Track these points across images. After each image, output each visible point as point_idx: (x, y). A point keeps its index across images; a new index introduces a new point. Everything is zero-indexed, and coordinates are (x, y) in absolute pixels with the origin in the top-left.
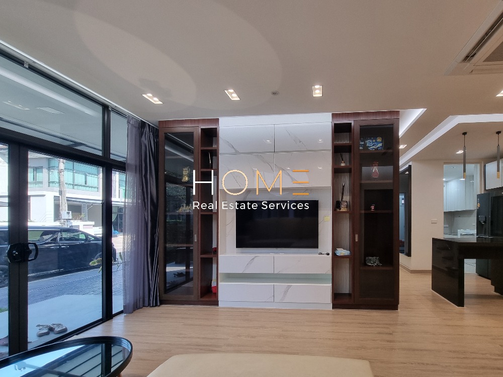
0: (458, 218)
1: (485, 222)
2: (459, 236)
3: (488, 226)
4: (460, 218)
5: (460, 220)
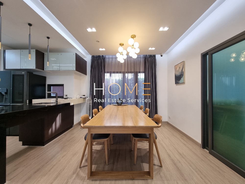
1: (6, 93)
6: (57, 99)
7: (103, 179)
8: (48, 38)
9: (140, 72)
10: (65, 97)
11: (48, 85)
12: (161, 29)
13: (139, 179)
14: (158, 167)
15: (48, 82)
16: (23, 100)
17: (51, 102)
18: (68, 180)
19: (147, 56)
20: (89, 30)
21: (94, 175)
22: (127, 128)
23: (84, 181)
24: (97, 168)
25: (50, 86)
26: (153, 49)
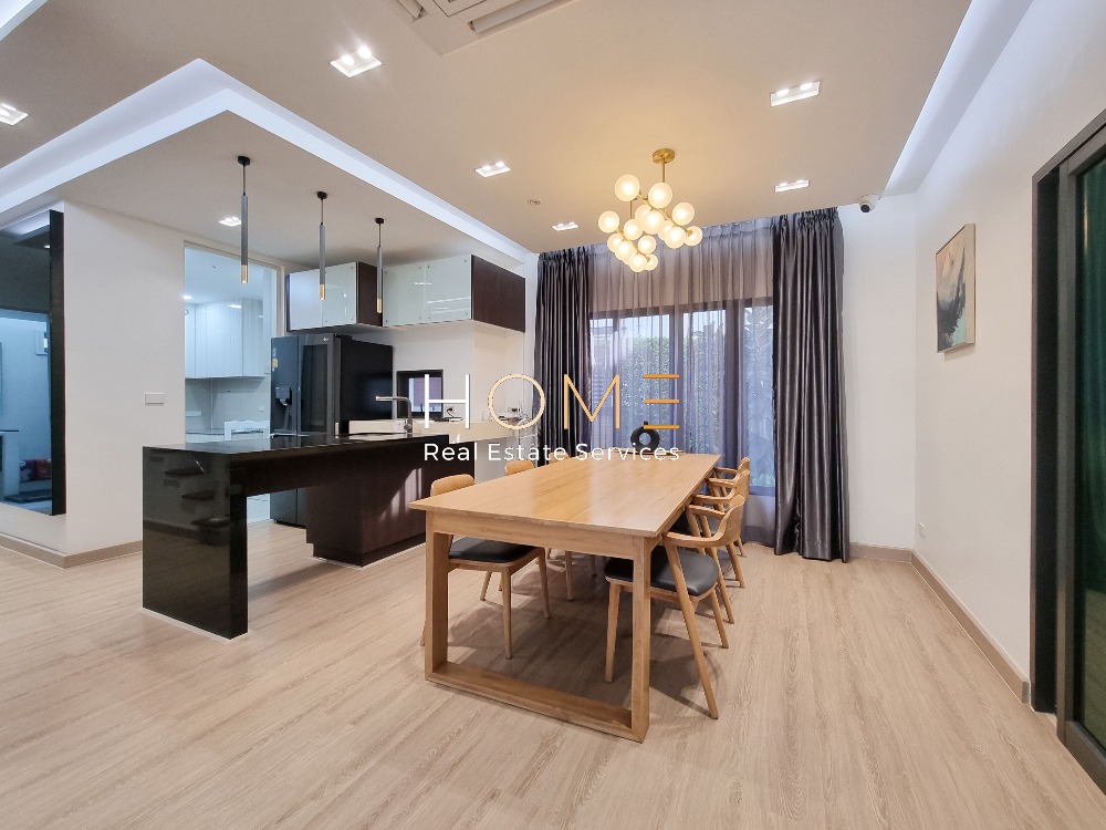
0: (226, 395)
1: (289, 401)
2: (228, 437)
3: (295, 411)
4: (230, 394)
5: (228, 399)
6: (410, 422)
7: (468, 690)
8: (380, 221)
9: (749, 303)
10: (445, 415)
11: (399, 373)
12: (782, 97)
13: (584, 724)
14: (698, 714)
15: (401, 363)
16: (326, 424)
17: (394, 428)
18: (376, 665)
19: (790, 219)
20: (486, 171)
21: (445, 672)
22: (536, 524)
23: (413, 681)
24: (472, 656)
25: (405, 376)
26: (801, 184)
